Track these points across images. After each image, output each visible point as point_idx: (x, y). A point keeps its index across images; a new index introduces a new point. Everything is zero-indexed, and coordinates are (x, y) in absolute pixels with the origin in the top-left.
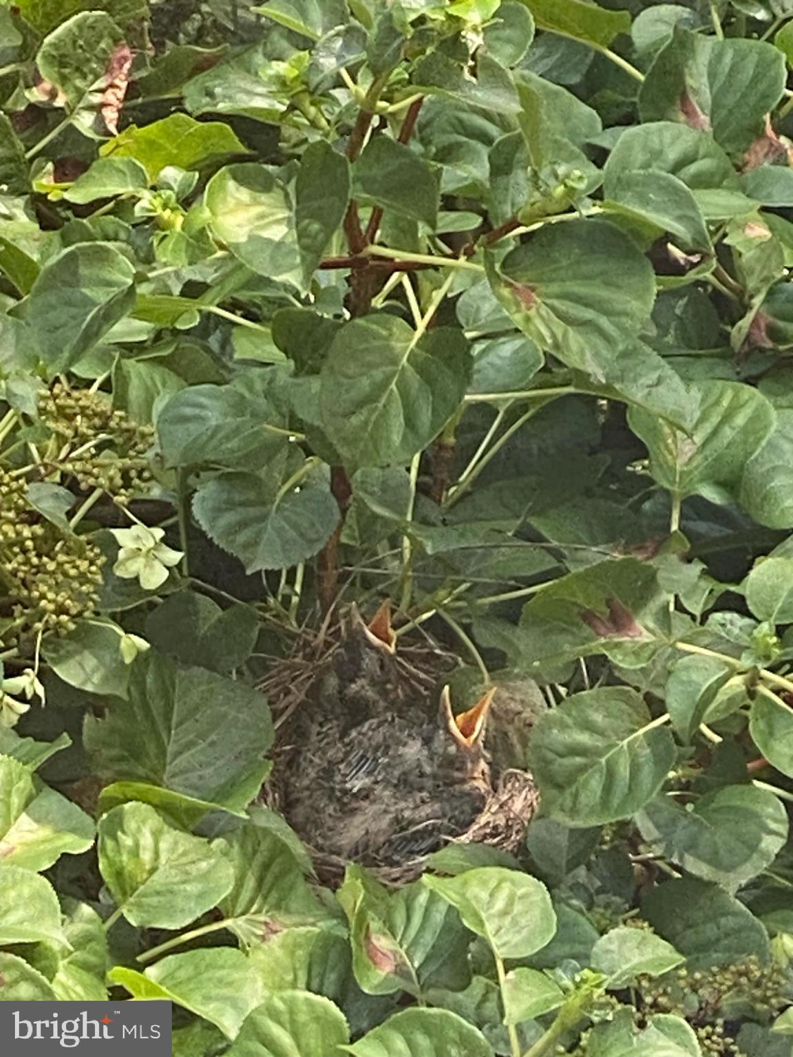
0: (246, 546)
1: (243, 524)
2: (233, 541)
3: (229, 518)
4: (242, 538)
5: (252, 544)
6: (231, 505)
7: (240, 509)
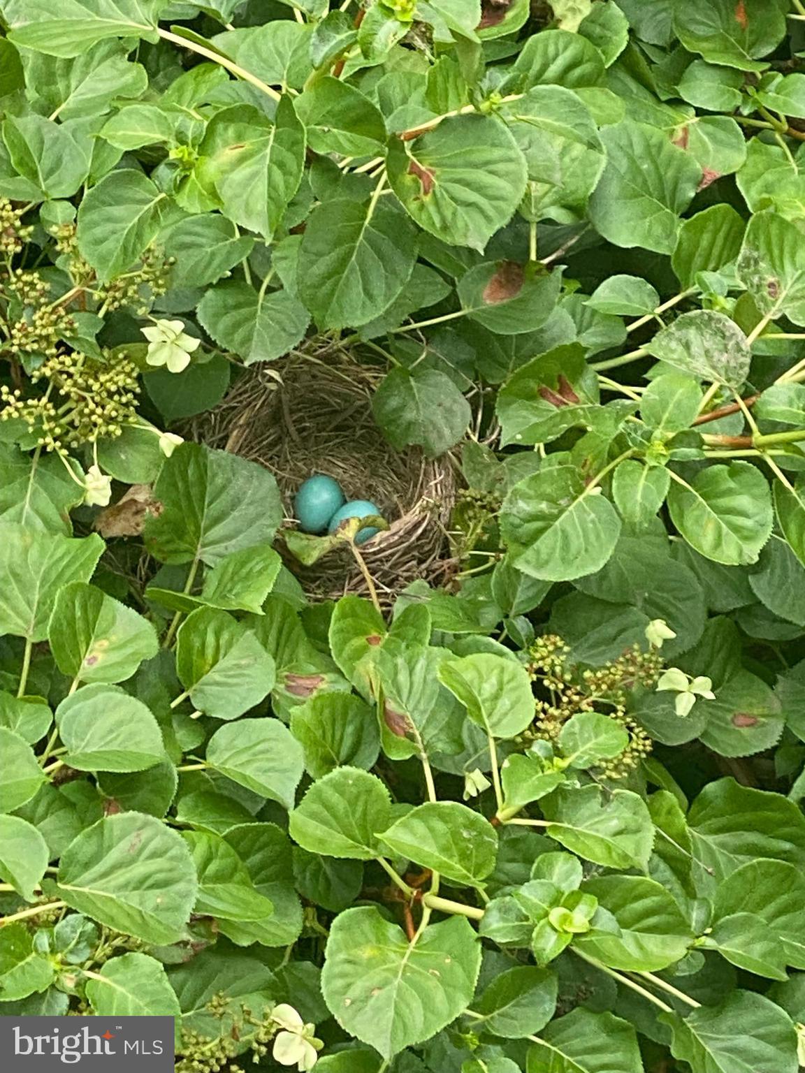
0: (242, 344)
1: (237, 325)
2: (232, 340)
3: (226, 321)
4: (238, 337)
5: (247, 340)
6: (227, 309)
7: (234, 313)
